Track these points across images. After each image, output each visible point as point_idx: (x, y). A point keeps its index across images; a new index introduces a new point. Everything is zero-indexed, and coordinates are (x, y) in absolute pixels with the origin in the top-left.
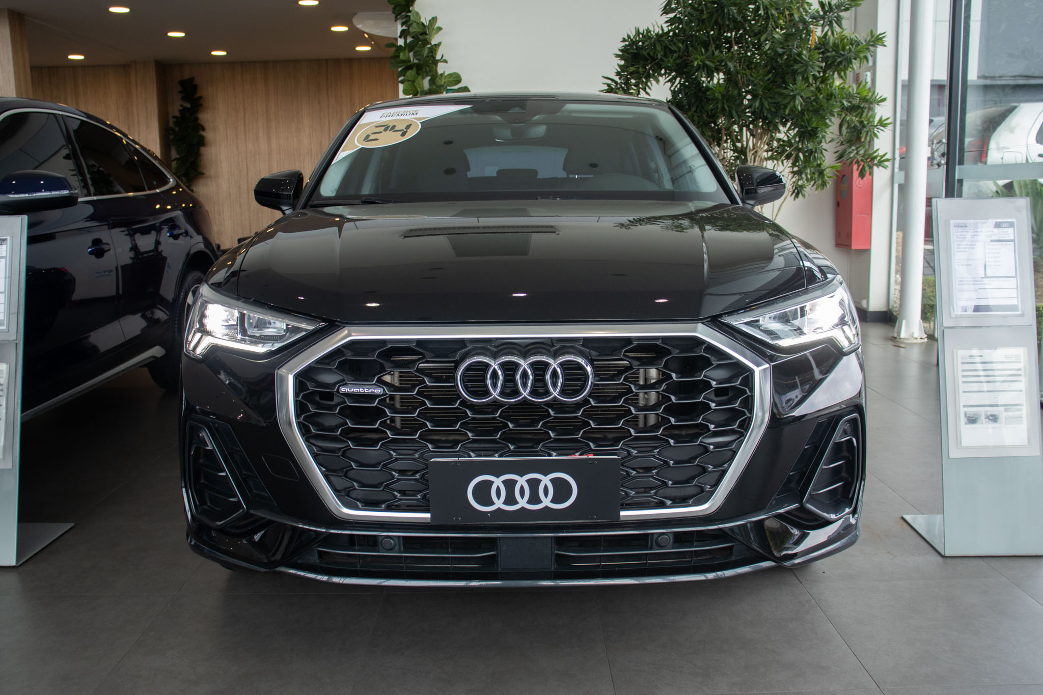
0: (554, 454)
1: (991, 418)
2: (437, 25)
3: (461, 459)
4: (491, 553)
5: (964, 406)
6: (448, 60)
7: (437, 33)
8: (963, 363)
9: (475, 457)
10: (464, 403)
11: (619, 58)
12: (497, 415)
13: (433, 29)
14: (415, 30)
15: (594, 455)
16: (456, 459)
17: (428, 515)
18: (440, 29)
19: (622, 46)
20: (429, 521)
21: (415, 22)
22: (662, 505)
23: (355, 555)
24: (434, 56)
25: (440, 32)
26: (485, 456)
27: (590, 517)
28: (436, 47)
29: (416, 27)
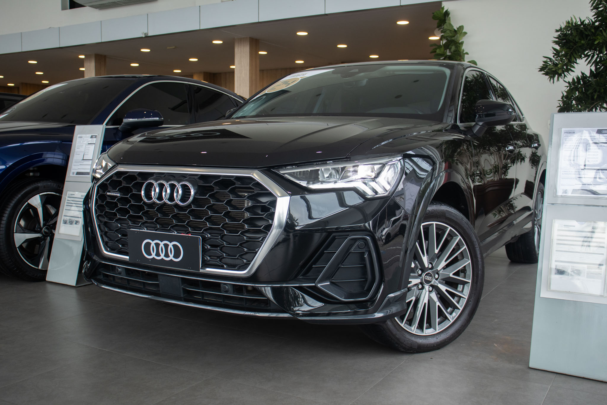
0: (176, 232)
1: (575, 272)
2: (464, 31)
3: (141, 230)
4: (157, 282)
5: (556, 261)
6: (468, 53)
7: (464, 36)
8: (559, 230)
9: (146, 230)
10: (144, 203)
11: (555, 44)
12: (155, 210)
13: (462, 33)
14: (449, 35)
15: (191, 235)
16: (139, 230)
17: (128, 257)
18: (466, 33)
19: (557, 35)
20: (128, 260)
21: (449, 30)
22: (222, 267)
23: (111, 275)
24: (459, 50)
25: (466, 35)
26: (150, 230)
27: (188, 268)
28: (460, 45)
29: (449, 33)
